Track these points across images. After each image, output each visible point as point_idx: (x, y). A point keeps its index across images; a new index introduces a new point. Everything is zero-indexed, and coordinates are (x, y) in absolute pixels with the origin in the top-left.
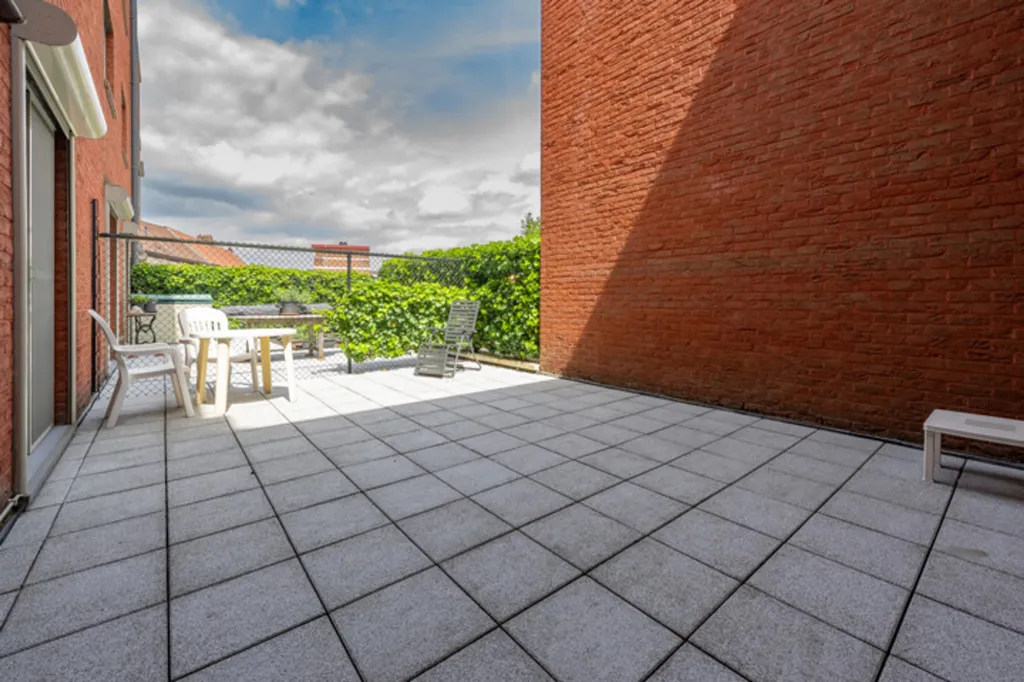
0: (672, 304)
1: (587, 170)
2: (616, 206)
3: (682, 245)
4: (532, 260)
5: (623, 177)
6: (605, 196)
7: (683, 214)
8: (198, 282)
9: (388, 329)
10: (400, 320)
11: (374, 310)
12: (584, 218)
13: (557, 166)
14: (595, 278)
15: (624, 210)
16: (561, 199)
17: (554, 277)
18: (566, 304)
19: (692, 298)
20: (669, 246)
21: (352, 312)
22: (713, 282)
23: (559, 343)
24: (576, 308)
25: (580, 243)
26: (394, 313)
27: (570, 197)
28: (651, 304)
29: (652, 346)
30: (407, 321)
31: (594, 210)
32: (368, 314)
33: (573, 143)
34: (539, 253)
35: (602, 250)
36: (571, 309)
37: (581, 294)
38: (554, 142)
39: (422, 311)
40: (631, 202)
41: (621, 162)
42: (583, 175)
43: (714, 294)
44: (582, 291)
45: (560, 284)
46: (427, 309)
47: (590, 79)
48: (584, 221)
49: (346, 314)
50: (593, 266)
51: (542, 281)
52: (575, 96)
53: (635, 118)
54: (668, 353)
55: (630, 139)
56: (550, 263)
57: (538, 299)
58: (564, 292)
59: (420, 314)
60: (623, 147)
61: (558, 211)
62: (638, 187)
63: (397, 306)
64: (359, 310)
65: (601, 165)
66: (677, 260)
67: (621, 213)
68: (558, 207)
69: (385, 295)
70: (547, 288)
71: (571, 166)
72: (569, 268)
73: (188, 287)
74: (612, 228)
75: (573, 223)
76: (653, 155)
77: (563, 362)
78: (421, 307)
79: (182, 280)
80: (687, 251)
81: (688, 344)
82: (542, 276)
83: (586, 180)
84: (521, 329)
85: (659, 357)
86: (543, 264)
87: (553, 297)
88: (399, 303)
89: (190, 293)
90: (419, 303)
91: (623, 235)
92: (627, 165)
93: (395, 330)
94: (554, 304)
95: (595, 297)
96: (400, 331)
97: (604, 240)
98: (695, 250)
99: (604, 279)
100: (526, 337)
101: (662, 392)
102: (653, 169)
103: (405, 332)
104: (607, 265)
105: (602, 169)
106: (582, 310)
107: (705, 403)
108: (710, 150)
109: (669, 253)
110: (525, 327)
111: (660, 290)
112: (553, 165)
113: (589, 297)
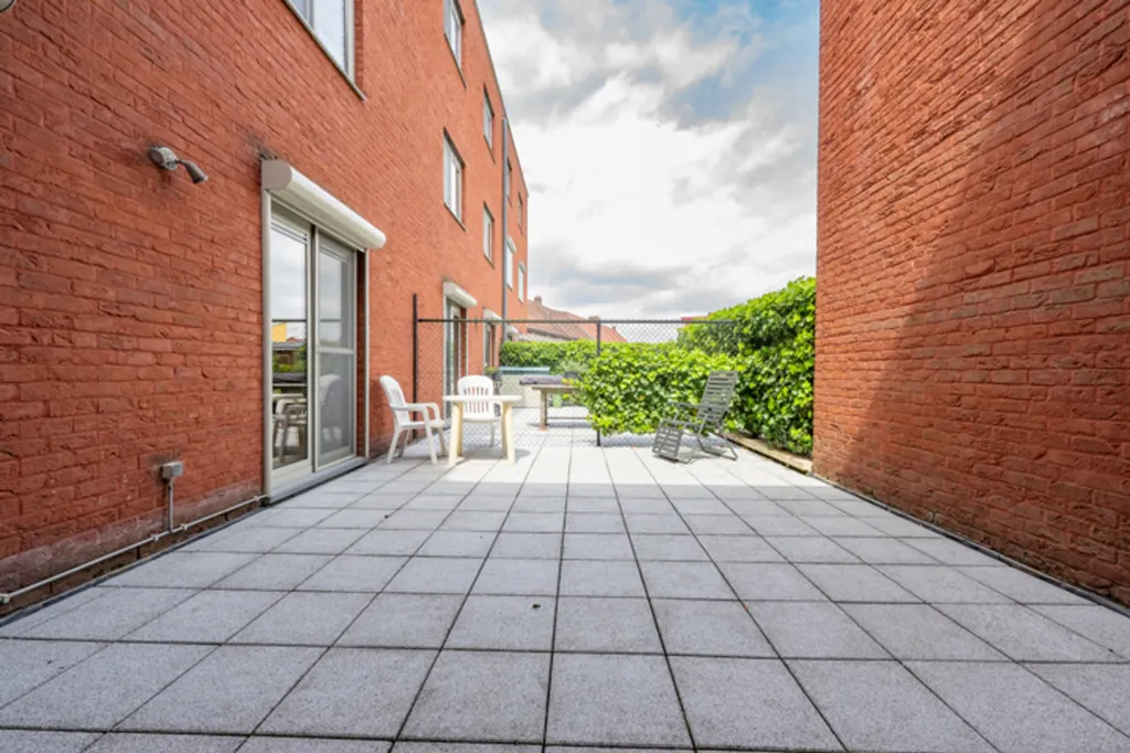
0: (1008, 376)
1: (875, 162)
2: (914, 208)
3: (1031, 257)
4: (803, 314)
5: (926, 156)
6: (898, 198)
7: (1036, 194)
8: (542, 356)
9: (636, 402)
10: (648, 393)
11: (619, 381)
12: (869, 239)
13: (835, 170)
14: (882, 334)
15: (926, 214)
16: (840, 218)
17: (831, 336)
18: (844, 375)
19: (1051, 362)
20: (1004, 265)
21: (598, 383)
22: (1100, 326)
23: (835, 434)
24: (857, 381)
25: (864, 280)
26: (640, 385)
27: (852, 211)
28: (968, 376)
29: (970, 452)
30: (656, 394)
31: (882, 223)
32: (613, 384)
33: (856, 126)
34: (814, 303)
35: (893, 287)
36: (849, 385)
37: (862, 360)
38: (833, 135)
39: (674, 383)
40: (938, 195)
41: (922, 132)
42: (870, 170)
43: (1102, 354)
44: (864, 355)
45: (837, 345)
46: (682, 381)
47: (880, 14)
48: (870, 244)
49: (592, 384)
50: (879, 314)
51: (817, 342)
52: (860, 52)
53: (947, 44)
54: (999, 469)
55: (940, 84)
56: (827, 316)
57: (811, 369)
58: (843, 357)
59: (673, 387)
60: (926, 104)
61: (837, 236)
62: (949, 167)
63: (645, 377)
64: (603, 381)
65: (893, 147)
66: (1023, 287)
67: (922, 220)
68: (837, 231)
69: (630, 365)
70: (822, 352)
71: (853, 163)
72: (849, 321)
73: (535, 361)
74: (909, 247)
75: (855, 251)
76: (979, 97)
77: (838, 464)
78: (673, 379)
79: (530, 355)
80: (1043, 267)
81: (1041, 456)
82: (817, 334)
83: (871, 179)
84: (790, 411)
85: (982, 475)
86: (818, 318)
87: (829, 366)
88: (645, 373)
89: (536, 365)
90: (669, 374)
91: (926, 257)
92: (933, 133)
93: (643, 404)
94: (830, 375)
95: (882, 365)
96: (648, 404)
97: (896, 270)
98: (1059, 263)
99: (893, 334)
100: (796, 422)
101: (986, 541)
102: (976, 125)
103: (655, 406)
104: (898, 311)
105: (895, 153)
106: (865, 386)
107: (1074, 585)
108: (1098, 42)
109: (1006, 276)
110: (793, 408)
111: (985, 349)
112: (831, 170)
113: (873, 365)
